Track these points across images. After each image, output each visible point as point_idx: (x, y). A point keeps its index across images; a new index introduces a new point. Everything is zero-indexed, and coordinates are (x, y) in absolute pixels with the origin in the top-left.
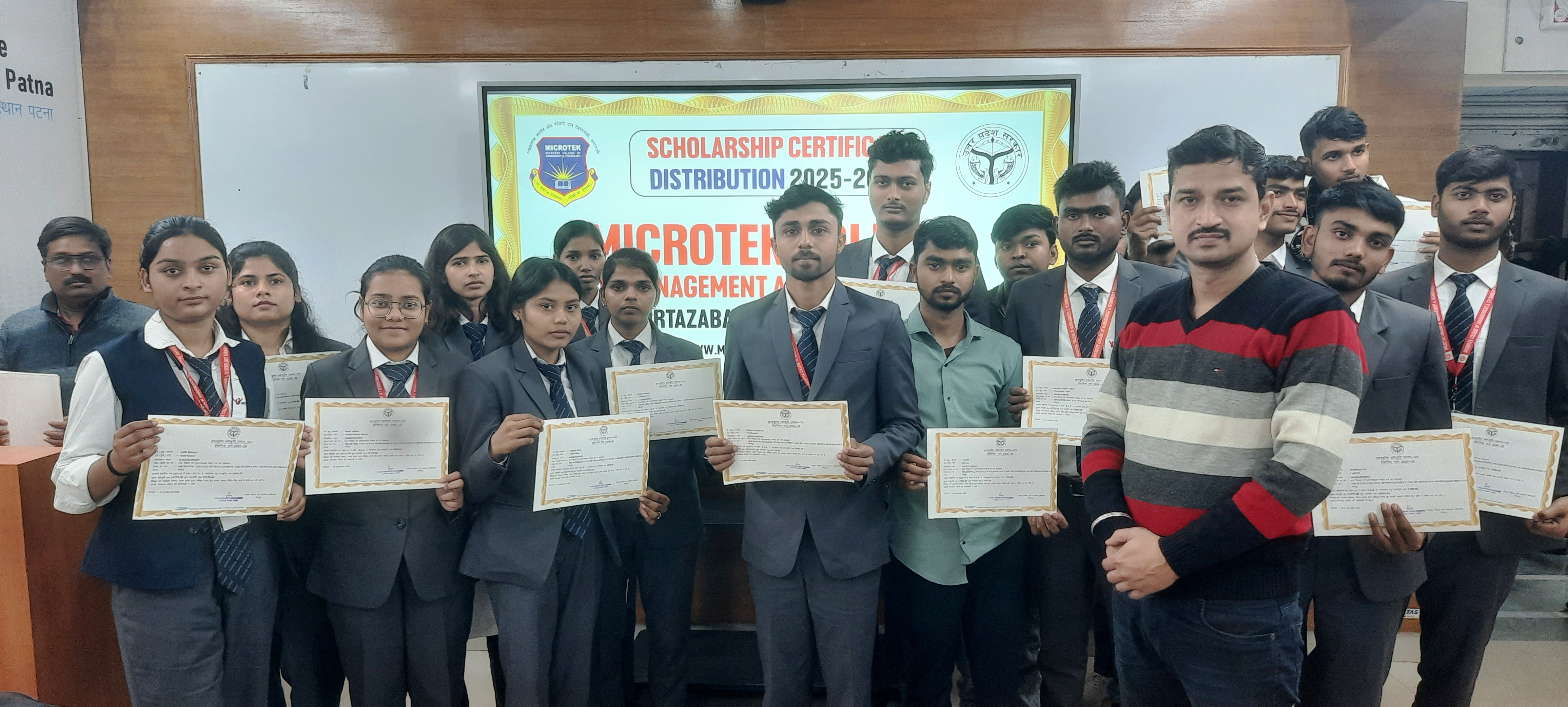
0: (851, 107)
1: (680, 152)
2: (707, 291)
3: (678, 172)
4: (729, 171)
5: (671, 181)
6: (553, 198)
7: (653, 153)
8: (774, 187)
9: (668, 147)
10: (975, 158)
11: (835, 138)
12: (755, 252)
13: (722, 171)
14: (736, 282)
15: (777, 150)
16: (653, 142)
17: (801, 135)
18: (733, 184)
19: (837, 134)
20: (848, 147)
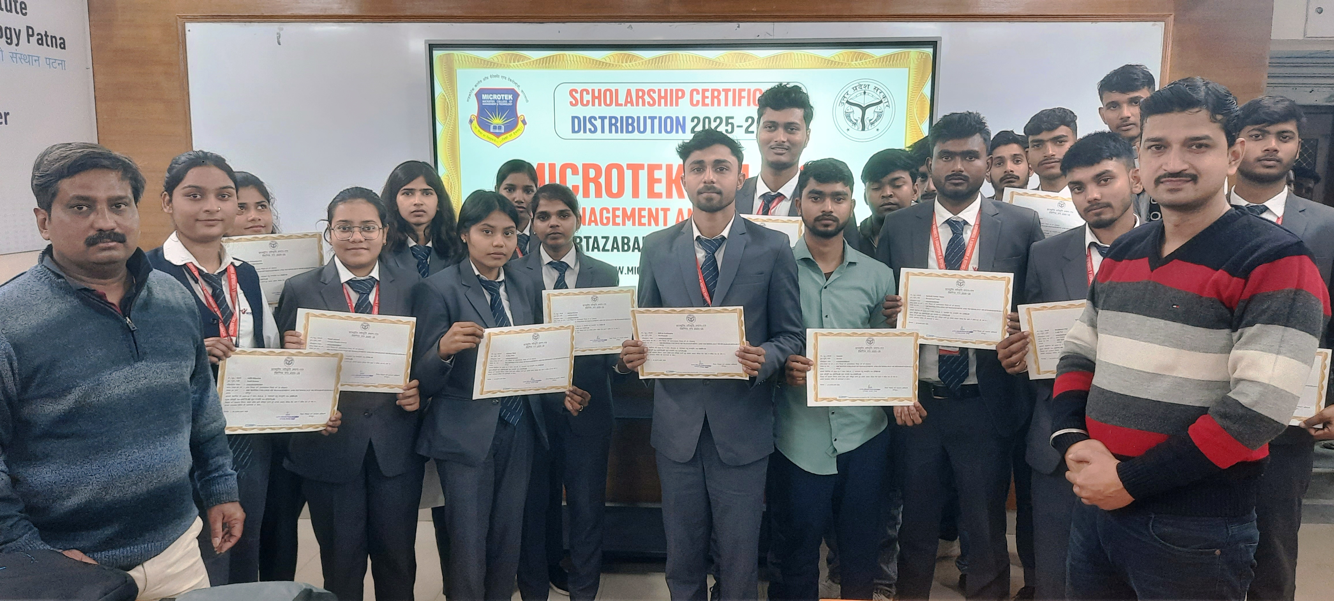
0: (744, 64)
1: (597, 101)
2: (619, 220)
3: (595, 119)
4: (639, 118)
5: (589, 126)
6: (488, 140)
7: (574, 102)
8: (677, 132)
9: (587, 97)
10: (849, 108)
11: (730, 90)
12: (660, 188)
13: (632, 118)
14: (643, 213)
15: (680, 100)
16: (574, 93)
17: (700, 87)
18: (642, 129)
19: (731, 86)
20: (741, 97)
